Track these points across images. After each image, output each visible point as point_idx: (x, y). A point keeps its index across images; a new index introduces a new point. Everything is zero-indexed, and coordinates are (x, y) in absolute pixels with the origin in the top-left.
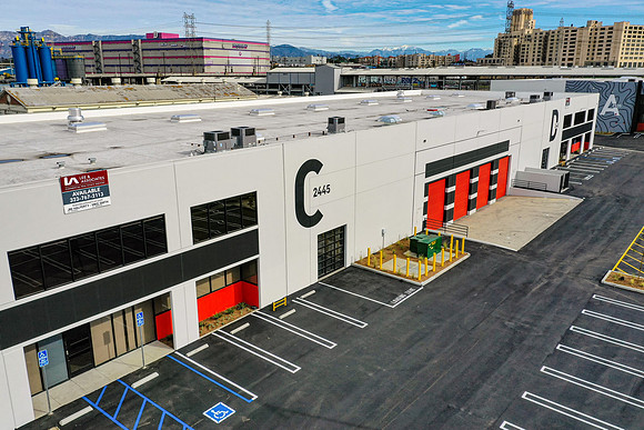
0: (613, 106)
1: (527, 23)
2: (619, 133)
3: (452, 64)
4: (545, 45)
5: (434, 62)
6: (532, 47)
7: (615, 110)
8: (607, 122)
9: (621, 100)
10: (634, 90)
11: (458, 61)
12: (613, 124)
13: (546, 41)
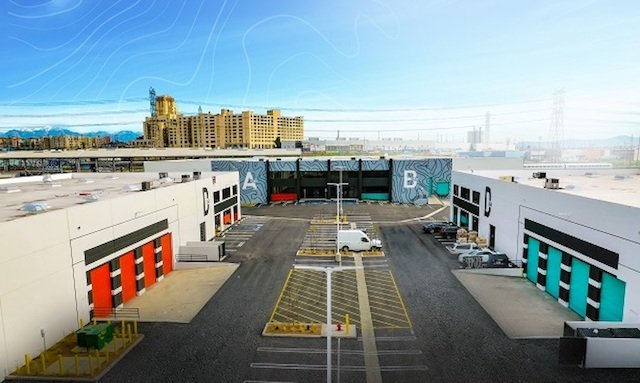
2: (259, 204)
4: (190, 129)
5: (83, 145)
7: (253, 185)
8: (249, 195)
9: (256, 177)
10: (264, 168)
11: (110, 142)
12: (254, 196)
13: (190, 125)
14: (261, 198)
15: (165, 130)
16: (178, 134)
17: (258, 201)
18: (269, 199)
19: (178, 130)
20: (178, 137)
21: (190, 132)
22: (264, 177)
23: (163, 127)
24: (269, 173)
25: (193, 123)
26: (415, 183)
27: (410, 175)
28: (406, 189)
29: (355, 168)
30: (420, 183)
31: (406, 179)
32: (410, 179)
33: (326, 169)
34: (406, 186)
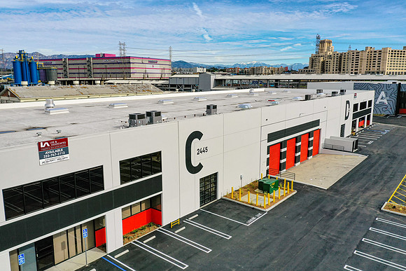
0: (384, 98)
1: (328, 48)
2: (388, 115)
3: (284, 72)
4: (340, 61)
5: (272, 71)
6: (332, 62)
7: (385, 101)
8: (380, 108)
9: (389, 95)
10: (396, 89)
11: (287, 71)
12: (384, 109)
13: (341, 59)
14: (391, 111)
18: (397, 112)
20: (331, 67)
21: (340, 63)
22: (395, 96)
23: (322, 60)
25: (343, 57)
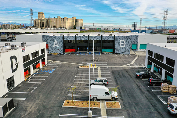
1: (42, 16)
5: (15, 27)
9: (59, 42)
10: (62, 38)
12: (58, 50)
13: (48, 21)
14: (61, 51)
15: (40, 23)
16: (45, 24)
17: (59, 52)
18: (64, 51)
19: (44, 23)
20: (44, 25)
21: (48, 23)
22: (62, 42)
23: (40, 22)
24: (64, 41)
25: (49, 21)
26: (124, 45)
27: (122, 42)
28: (121, 48)
29: (100, 39)
30: (127, 46)
31: (121, 44)
32: (122, 44)
33: (87, 39)
34: (121, 46)
